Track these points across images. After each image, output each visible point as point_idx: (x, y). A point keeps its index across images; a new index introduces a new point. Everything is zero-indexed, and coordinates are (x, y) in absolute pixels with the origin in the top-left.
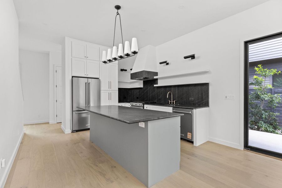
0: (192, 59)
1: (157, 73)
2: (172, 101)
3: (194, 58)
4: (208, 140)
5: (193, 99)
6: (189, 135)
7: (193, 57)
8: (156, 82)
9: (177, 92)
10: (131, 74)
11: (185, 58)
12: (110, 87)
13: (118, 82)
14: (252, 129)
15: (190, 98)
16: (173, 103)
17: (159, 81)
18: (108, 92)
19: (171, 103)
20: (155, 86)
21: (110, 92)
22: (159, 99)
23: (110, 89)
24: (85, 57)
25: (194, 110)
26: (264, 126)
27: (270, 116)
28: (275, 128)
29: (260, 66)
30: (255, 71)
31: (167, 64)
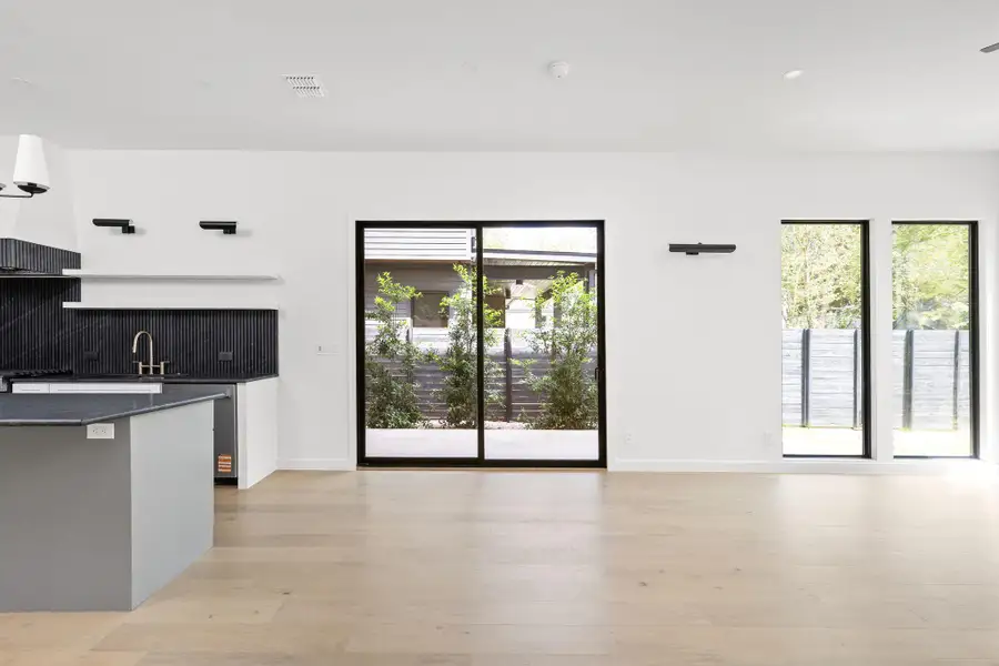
0: (225, 233)
1: (78, 255)
2: (152, 365)
3: (234, 232)
4: (276, 468)
5: (231, 353)
6: (225, 460)
7: (229, 228)
8: (74, 289)
9: (170, 331)
11: (205, 226)
14: (373, 426)
15: (221, 354)
16: (157, 371)
17: (85, 288)
19: (146, 370)
20: (66, 305)
22: (90, 360)
25: (239, 386)
26: (394, 414)
27: (406, 393)
28: (413, 419)
29: (387, 274)
30: (379, 285)
31: (130, 229)
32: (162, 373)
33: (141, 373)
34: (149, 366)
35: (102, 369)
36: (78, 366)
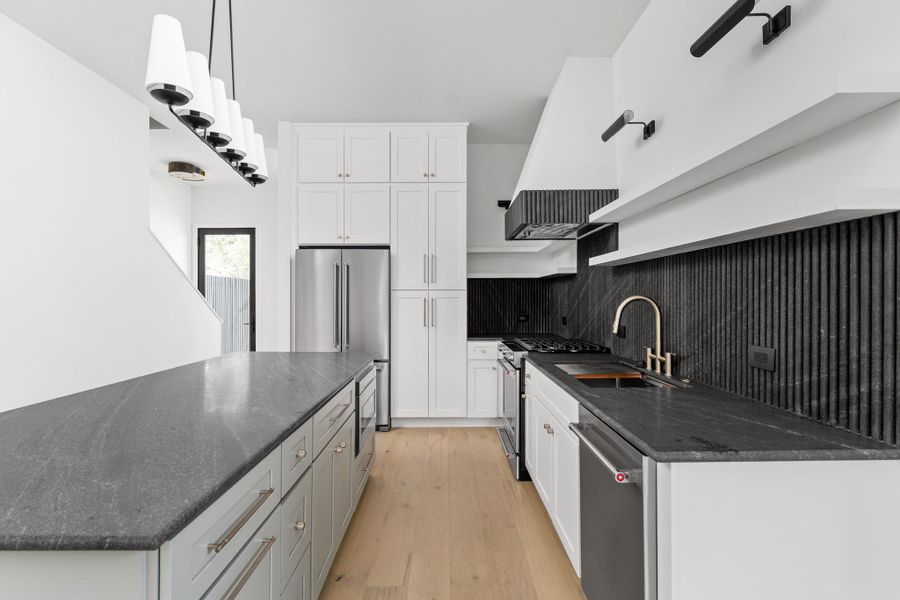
1: (616, 191)
2: (659, 356)
10: (506, 215)
12: (430, 275)
13: (465, 256)
17: (623, 234)
18: (423, 295)
21: (433, 295)
22: (620, 336)
23: (432, 286)
24: (340, 176)
31: (649, 130)
32: (668, 374)
33: (649, 367)
34: (656, 357)
35: (628, 352)
36: (614, 343)
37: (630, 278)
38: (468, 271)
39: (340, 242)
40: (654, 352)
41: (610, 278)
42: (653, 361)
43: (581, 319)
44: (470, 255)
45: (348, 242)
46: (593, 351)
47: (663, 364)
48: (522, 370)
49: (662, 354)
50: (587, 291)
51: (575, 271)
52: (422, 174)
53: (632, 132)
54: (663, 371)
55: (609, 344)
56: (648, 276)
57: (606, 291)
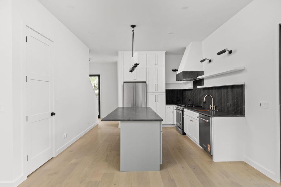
0: (229, 54)
1: (203, 72)
3: (231, 53)
5: (230, 104)
6: (209, 146)
8: (202, 82)
10: (176, 75)
11: (219, 54)
12: (156, 89)
15: (228, 104)
17: (205, 81)
18: (155, 94)
20: (202, 87)
21: (157, 94)
23: (157, 92)
31: (210, 61)
32: (214, 110)
33: (211, 109)
34: (212, 106)
35: (206, 106)
36: (203, 105)
37: (207, 91)
38: (166, 88)
39: (134, 81)
40: (211, 106)
41: (202, 91)
42: (211, 107)
43: (195, 100)
44: (166, 84)
45: (136, 81)
46: (198, 107)
47: (213, 108)
48: (183, 111)
49: (213, 106)
50: (196, 93)
51: (193, 88)
52: (154, 64)
53: (207, 61)
54: (213, 109)
55: (202, 105)
56: (210, 91)
57: (201, 93)
